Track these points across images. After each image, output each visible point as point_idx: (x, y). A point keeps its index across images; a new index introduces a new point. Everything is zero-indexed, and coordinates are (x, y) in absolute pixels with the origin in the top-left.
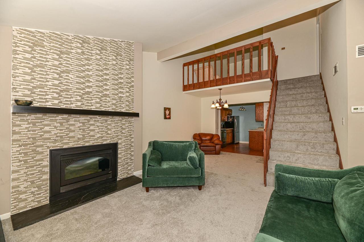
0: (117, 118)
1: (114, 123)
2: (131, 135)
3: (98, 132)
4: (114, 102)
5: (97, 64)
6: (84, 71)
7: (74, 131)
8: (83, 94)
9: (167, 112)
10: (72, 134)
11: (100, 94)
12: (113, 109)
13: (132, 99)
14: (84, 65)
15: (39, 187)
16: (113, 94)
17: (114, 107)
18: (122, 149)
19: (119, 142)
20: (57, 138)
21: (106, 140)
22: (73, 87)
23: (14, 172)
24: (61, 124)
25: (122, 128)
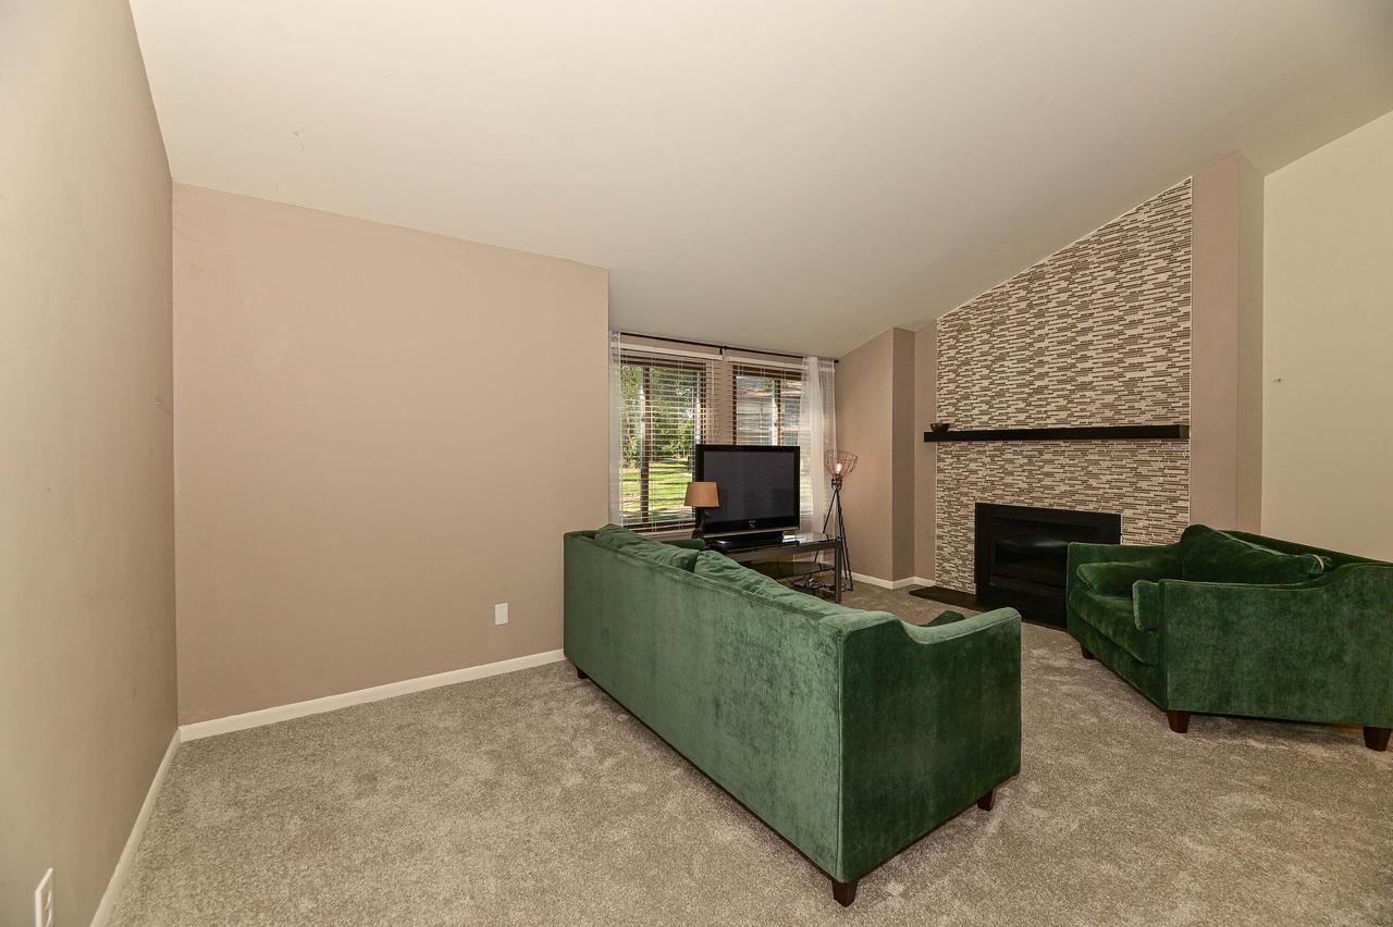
0: (1117, 446)
1: (1108, 458)
2: (1175, 500)
3: (1062, 480)
4: (1110, 398)
5: (1060, 317)
6: (1031, 344)
7: (1012, 473)
8: (1030, 395)
10: (1008, 480)
11: (1069, 387)
12: (1105, 420)
14: (1031, 332)
15: (963, 559)
16: (1105, 378)
17: (1108, 413)
18: (1137, 537)
19: (1127, 513)
20: (986, 485)
21: (1083, 502)
22: (1011, 385)
23: (940, 526)
24: (992, 457)
25: (1138, 475)
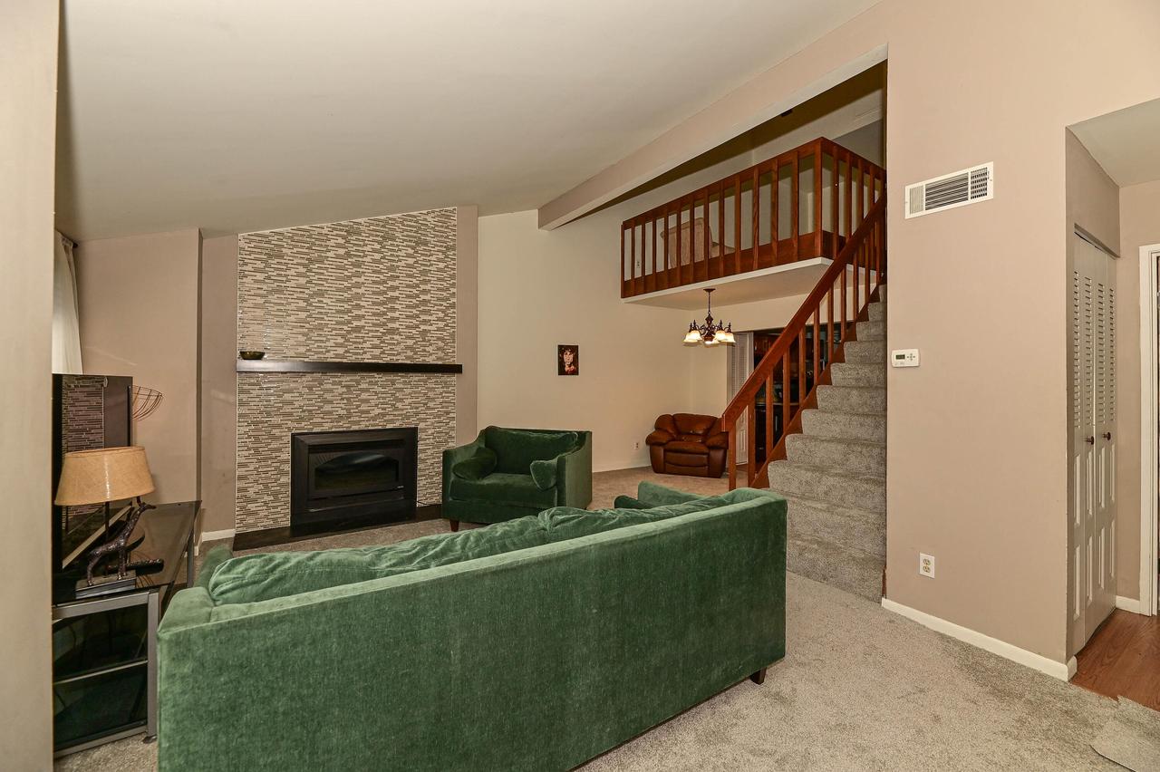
0: (415, 378)
1: (409, 386)
2: (448, 413)
3: (376, 405)
4: (410, 342)
5: (374, 272)
6: (349, 288)
7: (331, 402)
8: (349, 332)
9: (568, 358)
10: (327, 408)
11: (382, 330)
12: (407, 358)
13: (452, 335)
14: (349, 277)
16: (407, 327)
17: (410, 353)
18: (427, 441)
19: (421, 425)
20: (302, 414)
21: (392, 421)
22: (330, 321)
24: (310, 388)
25: (428, 398)
